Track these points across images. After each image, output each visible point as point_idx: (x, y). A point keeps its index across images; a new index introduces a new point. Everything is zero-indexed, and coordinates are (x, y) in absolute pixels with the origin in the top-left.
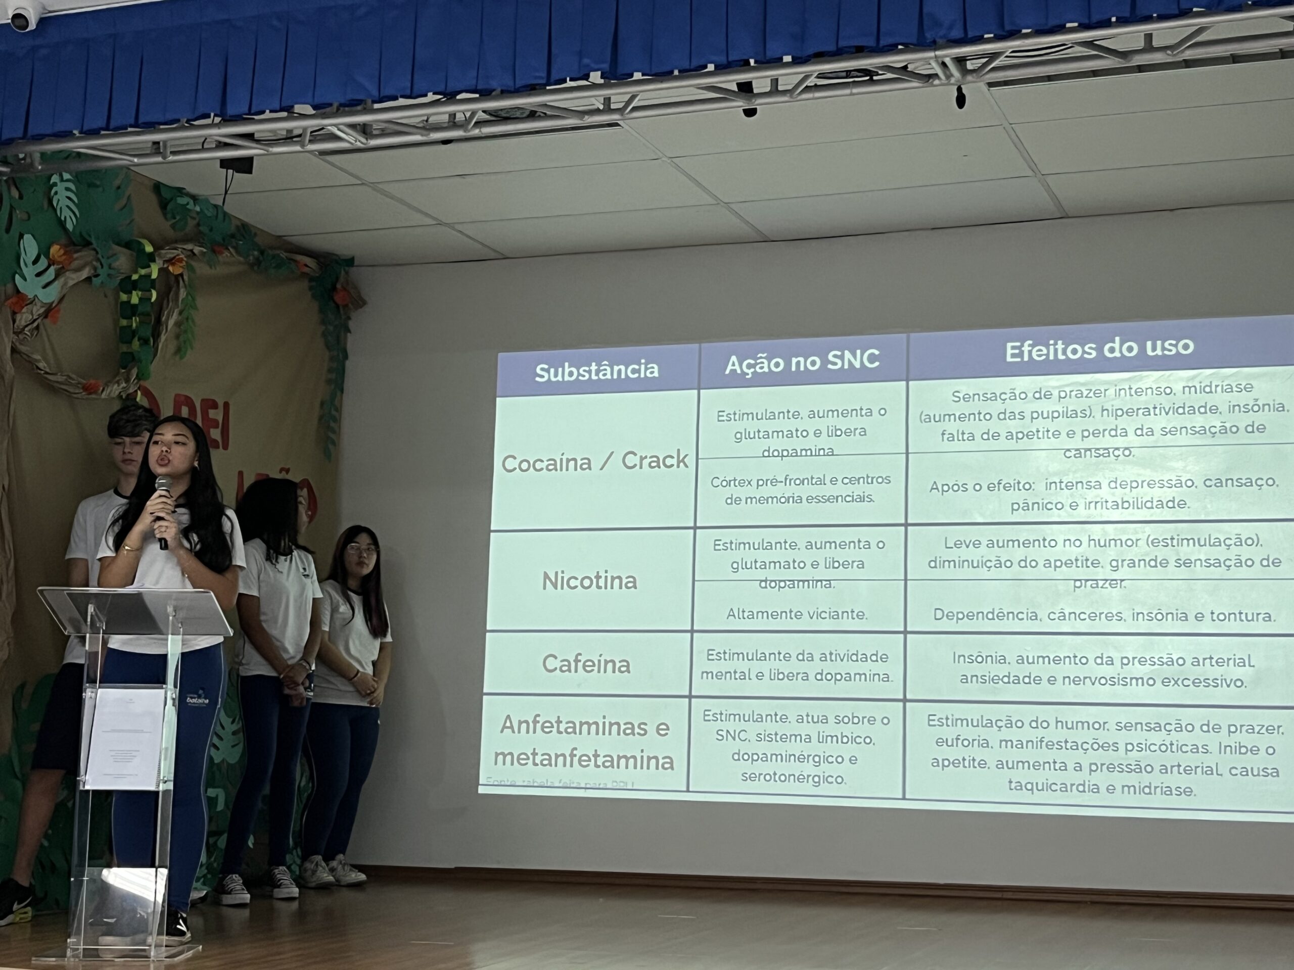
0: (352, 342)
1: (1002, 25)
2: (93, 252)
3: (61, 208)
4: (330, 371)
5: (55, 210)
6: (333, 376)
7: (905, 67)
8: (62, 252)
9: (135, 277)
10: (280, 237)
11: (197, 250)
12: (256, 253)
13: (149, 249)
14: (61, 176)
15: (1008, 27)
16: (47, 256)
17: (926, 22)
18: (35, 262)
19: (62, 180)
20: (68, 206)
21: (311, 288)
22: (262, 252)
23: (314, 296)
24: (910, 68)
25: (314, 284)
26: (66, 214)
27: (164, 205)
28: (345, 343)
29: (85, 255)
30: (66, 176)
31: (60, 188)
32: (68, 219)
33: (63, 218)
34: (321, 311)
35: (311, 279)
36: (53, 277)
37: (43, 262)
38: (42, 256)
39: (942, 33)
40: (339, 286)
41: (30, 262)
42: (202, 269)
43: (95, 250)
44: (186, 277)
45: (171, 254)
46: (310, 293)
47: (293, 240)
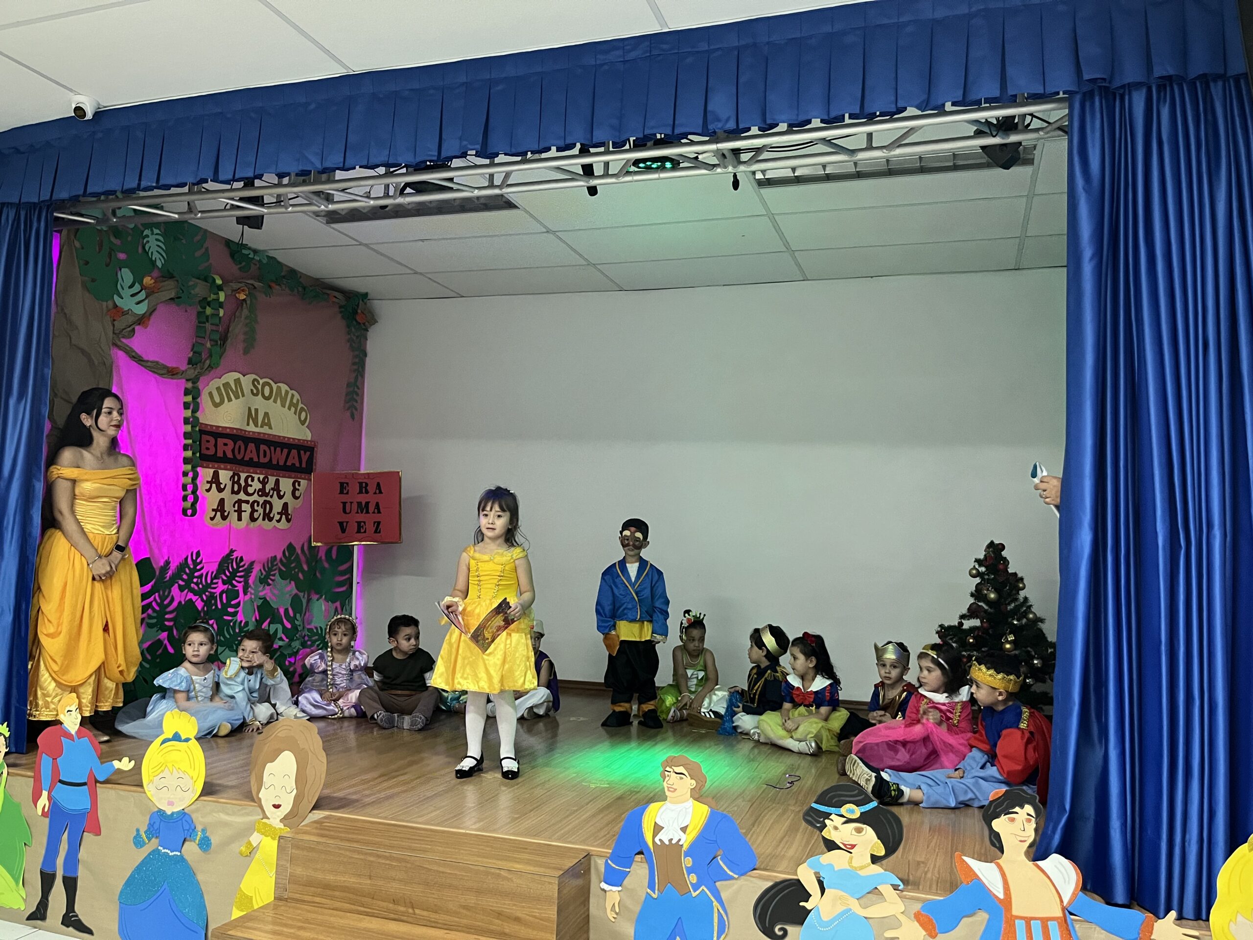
0: (370, 346)
1: (765, 121)
2: (176, 282)
3: (152, 253)
4: (354, 364)
5: (148, 253)
6: (355, 367)
7: (697, 158)
8: (153, 281)
9: (209, 299)
10: (318, 279)
11: (256, 284)
12: (300, 289)
13: (219, 282)
14: (152, 230)
15: (769, 121)
16: (141, 283)
17: (709, 117)
18: (131, 287)
19: (152, 234)
20: (157, 251)
21: (341, 312)
22: (304, 288)
23: (343, 317)
24: (700, 157)
25: (343, 310)
26: (156, 256)
27: (232, 255)
28: (365, 347)
29: (170, 284)
30: (156, 231)
31: (152, 239)
32: (157, 259)
33: (154, 259)
34: (348, 326)
35: (340, 307)
36: (144, 297)
37: (137, 287)
38: (137, 284)
39: (720, 125)
40: (359, 311)
41: (126, 286)
42: (261, 297)
43: (177, 281)
44: (248, 302)
45: (235, 286)
46: (340, 316)
47: (326, 281)
